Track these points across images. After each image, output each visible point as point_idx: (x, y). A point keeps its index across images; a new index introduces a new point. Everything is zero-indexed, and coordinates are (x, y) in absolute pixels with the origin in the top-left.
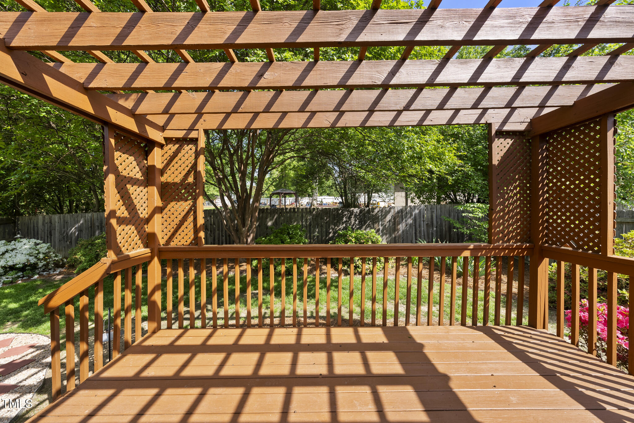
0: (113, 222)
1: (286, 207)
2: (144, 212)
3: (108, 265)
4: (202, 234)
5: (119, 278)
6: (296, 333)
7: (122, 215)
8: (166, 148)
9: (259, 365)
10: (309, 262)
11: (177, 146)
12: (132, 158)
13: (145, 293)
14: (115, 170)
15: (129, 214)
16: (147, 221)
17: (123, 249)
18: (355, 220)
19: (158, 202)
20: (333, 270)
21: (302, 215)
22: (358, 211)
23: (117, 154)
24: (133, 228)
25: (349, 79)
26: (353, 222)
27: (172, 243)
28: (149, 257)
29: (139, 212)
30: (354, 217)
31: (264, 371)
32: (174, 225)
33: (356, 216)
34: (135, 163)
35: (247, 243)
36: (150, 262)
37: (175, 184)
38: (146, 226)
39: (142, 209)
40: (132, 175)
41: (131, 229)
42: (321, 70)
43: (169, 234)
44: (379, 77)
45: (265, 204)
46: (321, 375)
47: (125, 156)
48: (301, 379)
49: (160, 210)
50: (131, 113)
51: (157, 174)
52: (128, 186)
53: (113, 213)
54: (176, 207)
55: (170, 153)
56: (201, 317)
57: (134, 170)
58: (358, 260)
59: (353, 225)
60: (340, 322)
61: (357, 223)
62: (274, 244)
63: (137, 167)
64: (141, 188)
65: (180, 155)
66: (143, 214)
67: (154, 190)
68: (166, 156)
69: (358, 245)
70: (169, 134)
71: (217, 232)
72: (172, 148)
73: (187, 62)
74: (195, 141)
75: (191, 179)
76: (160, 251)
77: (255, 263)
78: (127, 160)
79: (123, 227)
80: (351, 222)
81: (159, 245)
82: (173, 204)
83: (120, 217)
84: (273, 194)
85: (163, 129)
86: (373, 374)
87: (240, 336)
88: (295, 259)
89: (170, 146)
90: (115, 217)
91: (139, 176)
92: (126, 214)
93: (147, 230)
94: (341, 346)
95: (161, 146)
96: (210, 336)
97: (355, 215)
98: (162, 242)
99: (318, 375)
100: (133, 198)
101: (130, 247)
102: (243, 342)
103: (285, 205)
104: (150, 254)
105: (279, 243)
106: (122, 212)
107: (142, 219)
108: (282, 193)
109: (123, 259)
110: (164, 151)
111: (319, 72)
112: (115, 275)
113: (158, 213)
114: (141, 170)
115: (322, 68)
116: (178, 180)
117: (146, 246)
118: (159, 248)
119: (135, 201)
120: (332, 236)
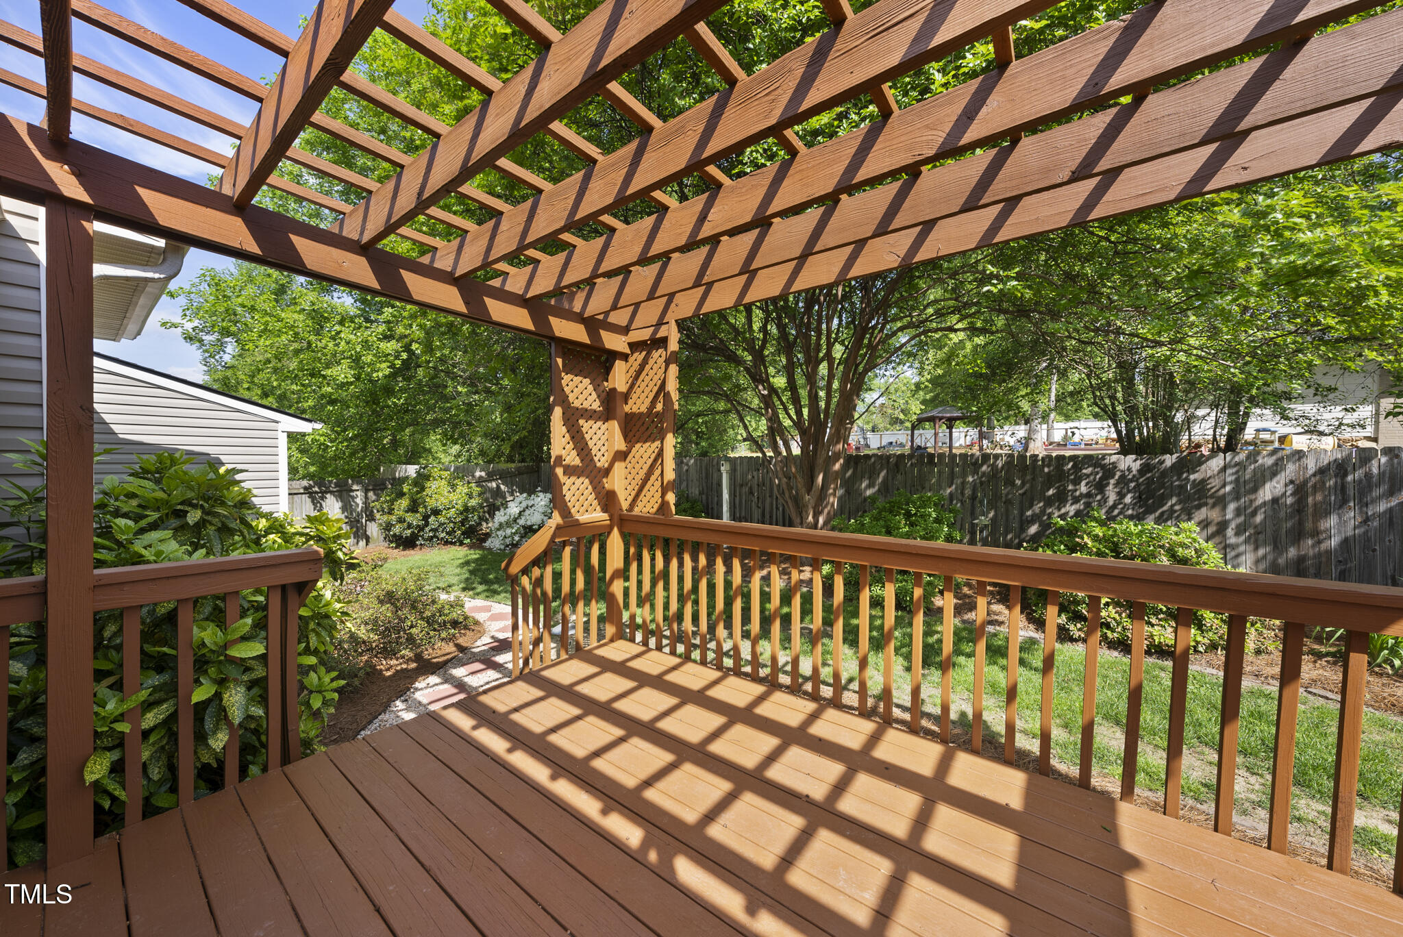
0: (559, 471)
1: (954, 451)
2: (603, 459)
3: (553, 529)
4: (671, 498)
5: (568, 550)
6: (808, 712)
7: (573, 463)
8: (631, 359)
9: (772, 758)
10: (958, 586)
11: (644, 353)
12: (587, 381)
13: (602, 579)
14: (564, 401)
15: (582, 461)
16: (607, 472)
17: (573, 511)
18: (1121, 495)
19: (620, 445)
20: (1024, 619)
21: (952, 473)
22: (1136, 466)
23: (566, 378)
24: (587, 481)
25: (859, 168)
26: (1112, 497)
27: (636, 509)
28: (608, 525)
29: (596, 459)
30: (1116, 485)
31: (775, 773)
32: (638, 480)
33: (1123, 481)
34: (591, 387)
35: (815, 526)
36: (609, 533)
37: (641, 414)
38: (605, 480)
39: (599, 454)
40: (586, 405)
41: (583, 483)
42: (803, 170)
43: (633, 493)
44: (930, 137)
45: (902, 445)
46: (807, 796)
47: (577, 379)
48: (767, 786)
49: (621, 456)
50: (580, 318)
51: (619, 400)
52: (581, 422)
53: (559, 459)
54: (642, 450)
55: (636, 366)
56: (732, 653)
57: (589, 398)
58: (1107, 604)
59: (1114, 507)
60: (978, 742)
61: (1128, 499)
62: (868, 533)
63: (594, 393)
64: (599, 423)
65: (648, 367)
66: (602, 461)
67: (614, 426)
68: (632, 371)
69: (1110, 561)
70: (635, 336)
71: (768, 500)
72: (639, 357)
73: (613, 230)
74: (663, 342)
75: (659, 407)
76: (621, 520)
77: (826, 569)
78: (580, 385)
79: (573, 479)
80: (1105, 500)
81: (621, 510)
82: (638, 446)
83: (569, 466)
84: (921, 421)
85: (625, 330)
86: (923, 850)
87: (761, 699)
88: (918, 576)
89: (636, 355)
90: (561, 465)
91: (596, 406)
92: (577, 462)
93: (606, 485)
94: (887, 768)
95: (625, 357)
96: (674, 668)
97: (1123, 477)
98: (625, 505)
99: (801, 794)
100: (588, 439)
101: (582, 510)
102: (761, 710)
103: (951, 447)
104: (608, 522)
105: (880, 533)
106: (572, 459)
107: (600, 470)
108: (940, 419)
109: (570, 525)
110: (629, 364)
111: (798, 177)
112: (564, 544)
113: (620, 461)
114: (598, 397)
115: (804, 167)
116: (644, 409)
117: (604, 510)
118: (620, 515)
119: (590, 444)
120: (1036, 533)
